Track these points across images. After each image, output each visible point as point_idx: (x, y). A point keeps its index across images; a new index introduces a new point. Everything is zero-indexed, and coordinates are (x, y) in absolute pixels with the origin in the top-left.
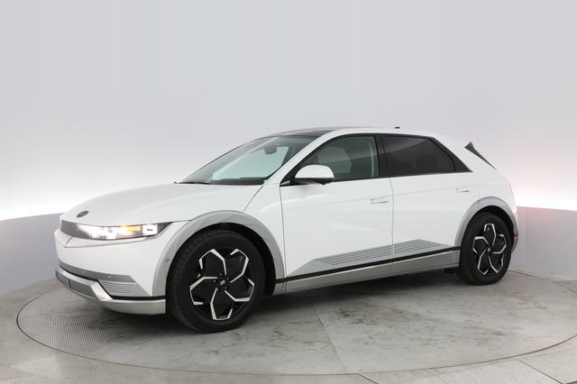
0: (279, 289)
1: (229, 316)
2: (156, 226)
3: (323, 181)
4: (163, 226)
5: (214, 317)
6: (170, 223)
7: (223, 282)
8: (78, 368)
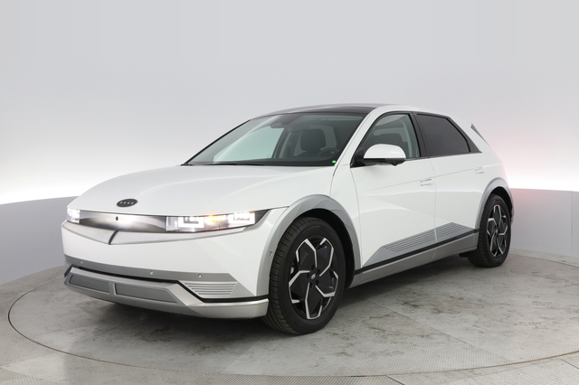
0: (357, 280)
1: (319, 315)
2: (253, 215)
3: (396, 162)
4: (260, 215)
5: (308, 317)
6: (268, 210)
7: (313, 276)
8: (76, 369)
